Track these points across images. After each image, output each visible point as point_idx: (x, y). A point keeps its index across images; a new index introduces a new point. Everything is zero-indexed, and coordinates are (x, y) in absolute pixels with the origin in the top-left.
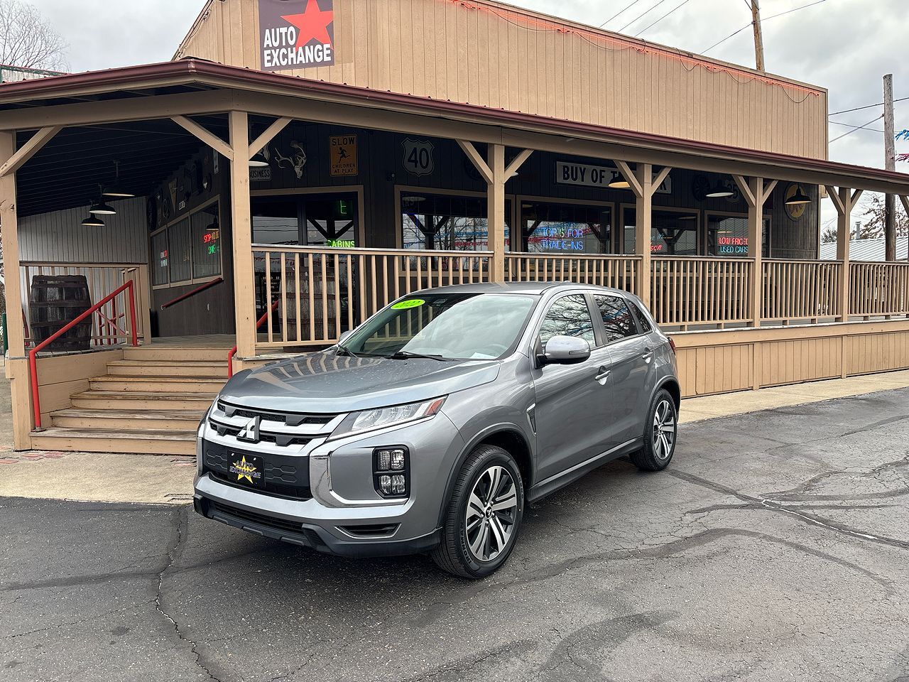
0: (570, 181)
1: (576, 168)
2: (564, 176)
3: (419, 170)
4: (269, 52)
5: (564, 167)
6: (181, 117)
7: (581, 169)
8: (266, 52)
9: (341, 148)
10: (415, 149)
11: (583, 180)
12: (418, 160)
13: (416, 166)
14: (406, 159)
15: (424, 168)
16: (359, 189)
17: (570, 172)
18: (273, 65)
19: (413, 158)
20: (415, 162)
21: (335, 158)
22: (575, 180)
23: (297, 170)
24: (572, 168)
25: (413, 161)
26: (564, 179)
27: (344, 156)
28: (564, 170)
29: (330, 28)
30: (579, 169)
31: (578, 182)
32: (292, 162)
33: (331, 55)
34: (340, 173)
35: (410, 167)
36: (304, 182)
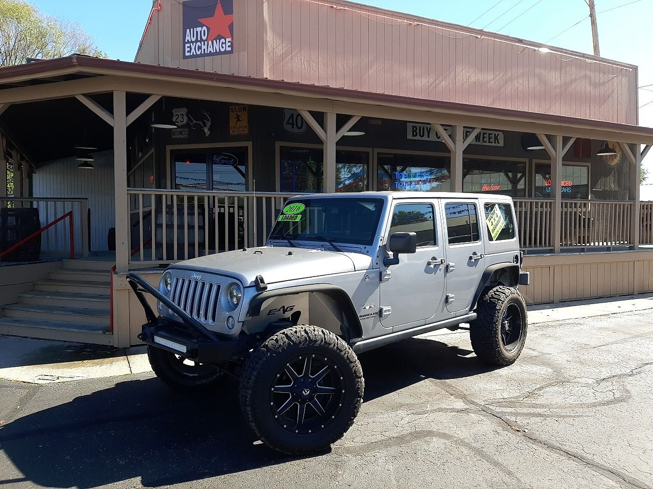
0: (418, 138)
1: (423, 128)
2: (413, 134)
3: (295, 130)
4: (188, 45)
5: (413, 127)
6: (82, 96)
7: (427, 128)
8: (187, 45)
9: (237, 115)
10: (292, 114)
11: (428, 137)
12: (295, 122)
13: (293, 127)
14: (285, 122)
15: (299, 128)
16: (249, 144)
17: (418, 131)
18: (192, 54)
19: (291, 121)
20: (292, 124)
21: (232, 122)
22: (422, 136)
23: (206, 130)
24: (420, 128)
25: (290, 124)
26: (413, 136)
27: (239, 120)
28: (413, 128)
29: (231, 27)
30: (425, 128)
31: (425, 138)
32: (201, 124)
33: (231, 46)
34: (236, 133)
35: (288, 128)
36: (211, 140)
